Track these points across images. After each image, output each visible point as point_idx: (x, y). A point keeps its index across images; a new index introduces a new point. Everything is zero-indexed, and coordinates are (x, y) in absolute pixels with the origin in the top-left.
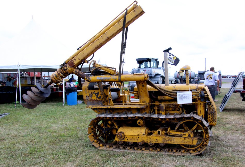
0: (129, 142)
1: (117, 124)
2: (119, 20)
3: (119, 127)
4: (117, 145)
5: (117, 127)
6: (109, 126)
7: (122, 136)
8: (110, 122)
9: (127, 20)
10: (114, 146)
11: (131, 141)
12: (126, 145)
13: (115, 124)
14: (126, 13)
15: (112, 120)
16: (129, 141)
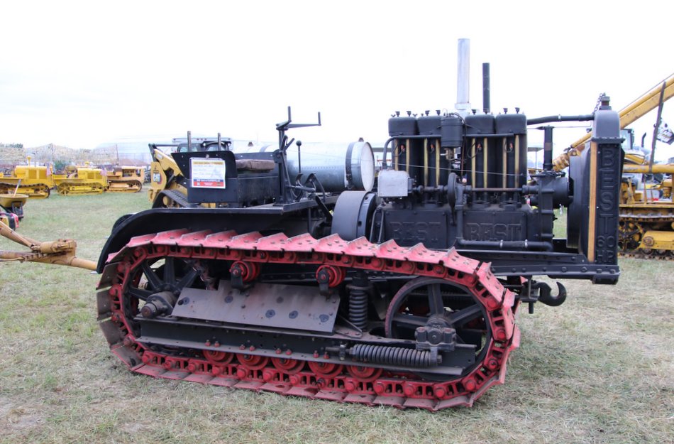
0: (659, 250)
1: (642, 227)
2: (653, 95)
3: (645, 232)
4: (642, 253)
5: (641, 231)
6: (629, 230)
7: (651, 242)
8: (631, 225)
9: (665, 95)
10: (637, 256)
11: (662, 248)
12: (654, 253)
13: (639, 227)
14: (664, 87)
15: (635, 222)
16: (659, 248)
